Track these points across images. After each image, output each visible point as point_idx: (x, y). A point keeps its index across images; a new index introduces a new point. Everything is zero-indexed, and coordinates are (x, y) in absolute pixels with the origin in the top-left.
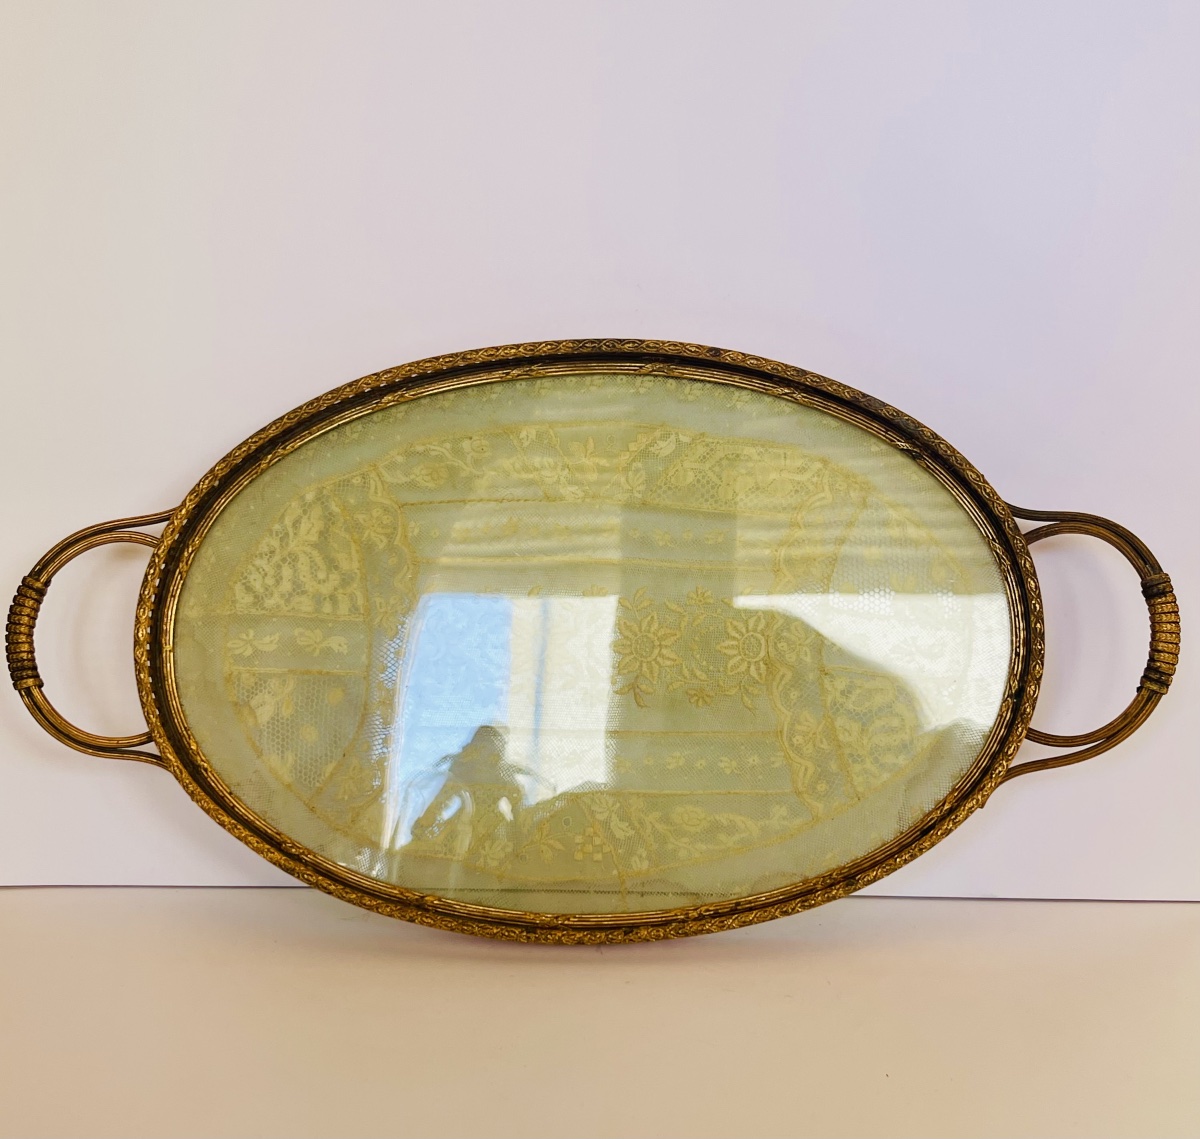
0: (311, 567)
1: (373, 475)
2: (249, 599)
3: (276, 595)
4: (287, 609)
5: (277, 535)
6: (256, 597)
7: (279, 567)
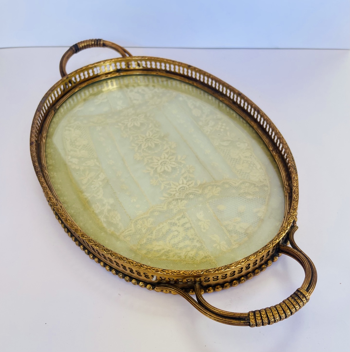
1: (123, 234)
2: (201, 252)
3: (193, 244)
4: (197, 238)
5: (167, 255)
6: (198, 250)
7: (181, 248)
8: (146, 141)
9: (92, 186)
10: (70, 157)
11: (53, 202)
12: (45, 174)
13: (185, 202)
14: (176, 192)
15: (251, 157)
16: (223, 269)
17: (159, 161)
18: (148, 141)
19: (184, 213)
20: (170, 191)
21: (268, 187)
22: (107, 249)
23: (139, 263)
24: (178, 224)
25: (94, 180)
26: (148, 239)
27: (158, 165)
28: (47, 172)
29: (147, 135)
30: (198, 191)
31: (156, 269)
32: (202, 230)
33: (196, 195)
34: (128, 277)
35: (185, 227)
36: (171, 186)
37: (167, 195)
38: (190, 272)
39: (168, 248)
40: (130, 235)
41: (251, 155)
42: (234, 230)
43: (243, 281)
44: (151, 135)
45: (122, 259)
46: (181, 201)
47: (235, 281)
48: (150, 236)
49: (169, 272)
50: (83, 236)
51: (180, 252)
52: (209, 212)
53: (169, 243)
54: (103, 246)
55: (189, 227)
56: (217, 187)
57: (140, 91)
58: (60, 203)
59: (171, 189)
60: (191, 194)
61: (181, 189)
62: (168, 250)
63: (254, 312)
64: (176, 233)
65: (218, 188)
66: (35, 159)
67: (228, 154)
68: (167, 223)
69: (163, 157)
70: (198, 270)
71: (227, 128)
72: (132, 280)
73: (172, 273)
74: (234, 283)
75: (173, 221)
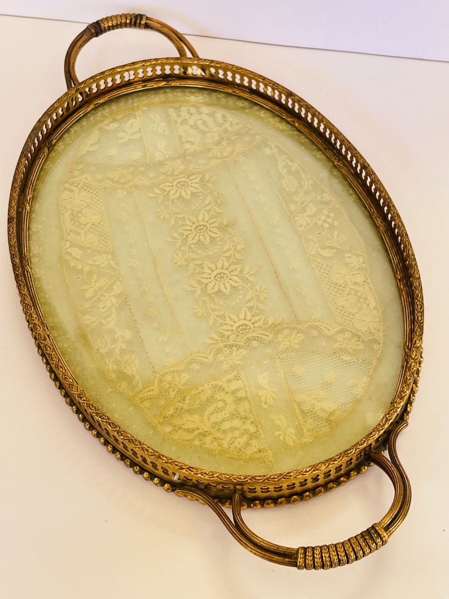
0: (217, 412)
1: (140, 396)
2: (254, 442)
3: (245, 427)
4: (252, 417)
5: (202, 440)
6: (251, 438)
7: (224, 431)
8: (197, 230)
9: (100, 305)
10: (68, 244)
11: (39, 334)
12: (26, 273)
13: (244, 352)
14: (232, 333)
15: (363, 285)
16: (276, 478)
17: (212, 271)
18: (200, 230)
19: (239, 372)
20: (223, 330)
21: (379, 344)
22: (113, 423)
23: (157, 452)
24: (227, 390)
25: (104, 294)
26: (177, 409)
27: (210, 278)
28: (30, 270)
29: (200, 219)
30: (267, 336)
31: (180, 464)
32: (263, 404)
33: (263, 343)
34: (138, 467)
35: (236, 395)
36: (225, 320)
37: (216, 337)
38: (228, 477)
39: (206, 429)
40: (150, 399)
41: (365, 282)
42: (311, 412)
43: (308, 498)
44: (206, 220)
45: (133, 442)
46: (238, 349)
47: (295, 497)
48: (181, 405)
49: (198, 473)
50: (81, 398)
51: (222, 436)
52: (279, 375)
53: (209, 419)
54: (108, 417)
55: (242, 397)
56: (298, 333)
57: (199, 123)
58: (47, 330)
59: (225, 327)
60: (254, 340)
61: (241, 327)
62: (204, 430)
63: (305, 549)
64: (221, 404)
65: (300, 335)
66: (15, 251)
67: (327, 274)
68: (210, 384)
69: (220, 266)
70: (239, 476)
71: (336, 223)
72: (144, 473)
73: (202, 475)
74: (293, 499)
75: (220, 383)
